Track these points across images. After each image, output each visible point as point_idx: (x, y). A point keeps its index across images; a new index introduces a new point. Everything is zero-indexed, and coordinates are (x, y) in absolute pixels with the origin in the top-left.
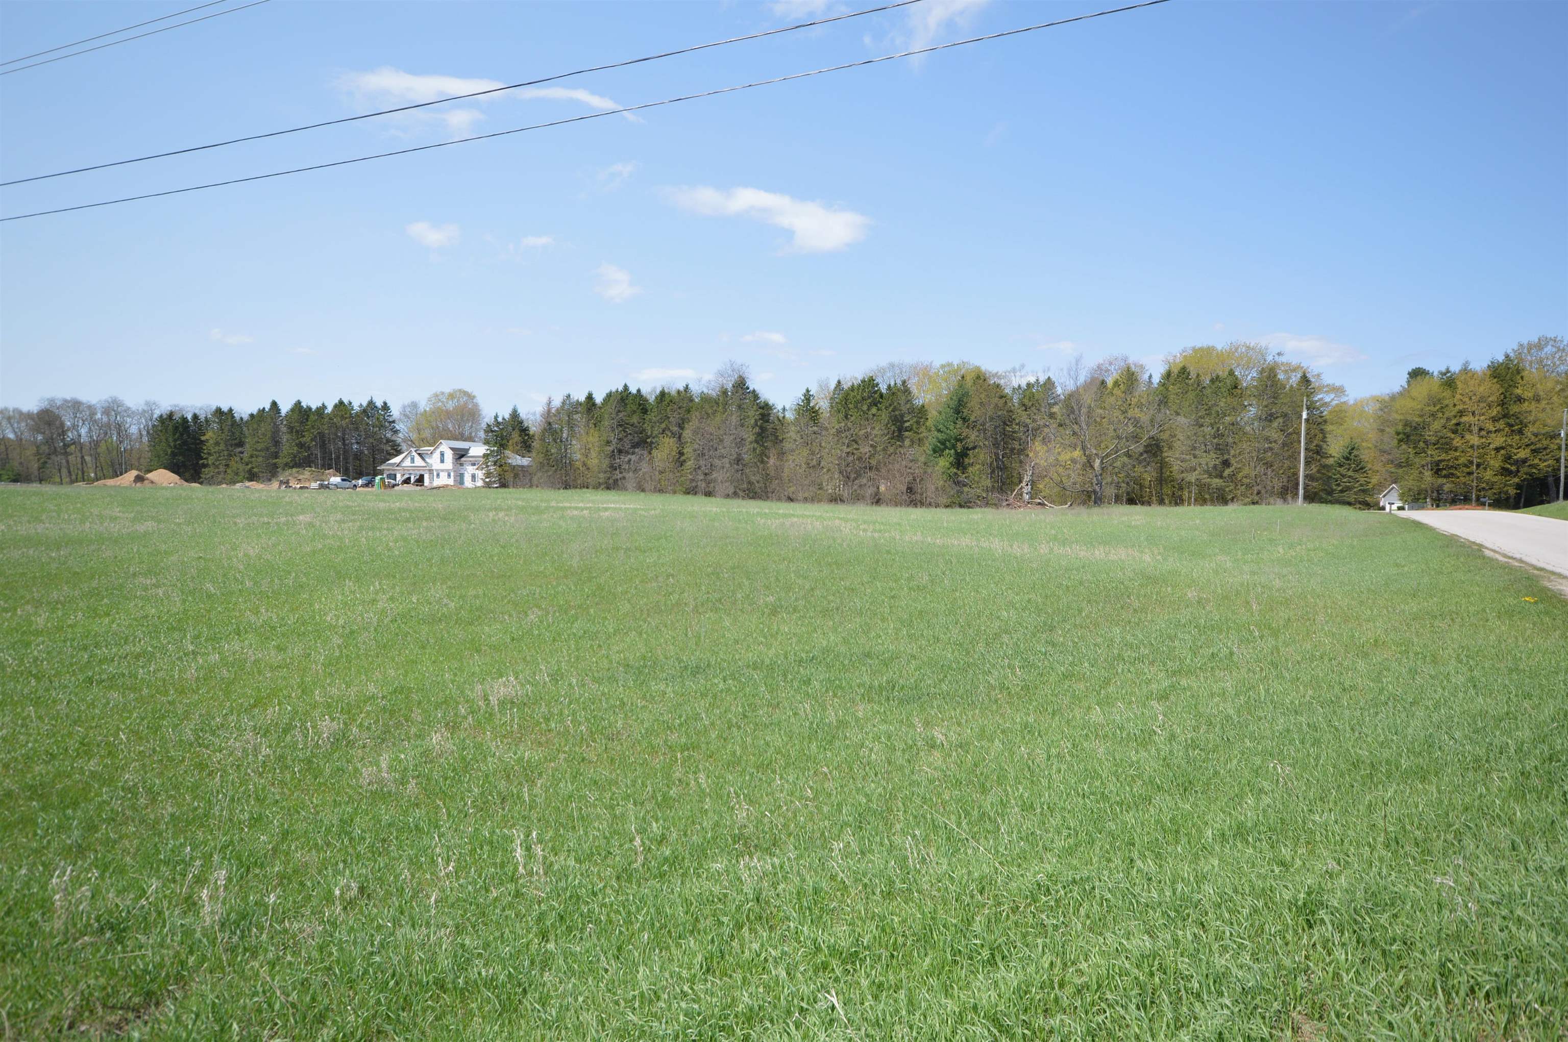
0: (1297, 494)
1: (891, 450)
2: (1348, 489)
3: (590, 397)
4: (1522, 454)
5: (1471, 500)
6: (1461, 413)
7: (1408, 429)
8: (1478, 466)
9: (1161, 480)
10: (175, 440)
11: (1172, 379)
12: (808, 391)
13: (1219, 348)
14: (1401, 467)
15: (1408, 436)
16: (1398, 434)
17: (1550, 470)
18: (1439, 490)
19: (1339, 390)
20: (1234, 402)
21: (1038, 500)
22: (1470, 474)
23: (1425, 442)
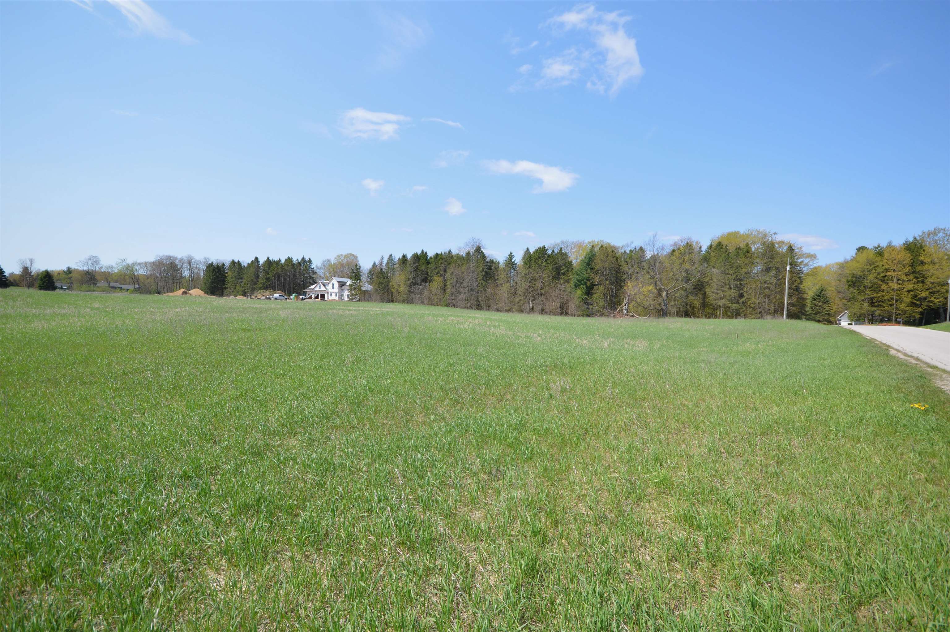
0: (783, 314)
1: (552, 285)
2: (819, 313)
3: (404, 257)
4: (924, 294)
5: (892, 320)
6: (887, 270)
7: (854, 279)
8: (897, 301)
9: (704, 305)
10: (213, 276)
11: (713, 249)
12: (511, 253)
13: (742, 233)
14: (850, 301)
15: (854, 283)
16: (848, 282)
17: (941, 304)
18: (873, 314)
19: (813, 257)
20: (747, 261)
21: (630, 314)
22: (891, 305)
23: (865, 287)
